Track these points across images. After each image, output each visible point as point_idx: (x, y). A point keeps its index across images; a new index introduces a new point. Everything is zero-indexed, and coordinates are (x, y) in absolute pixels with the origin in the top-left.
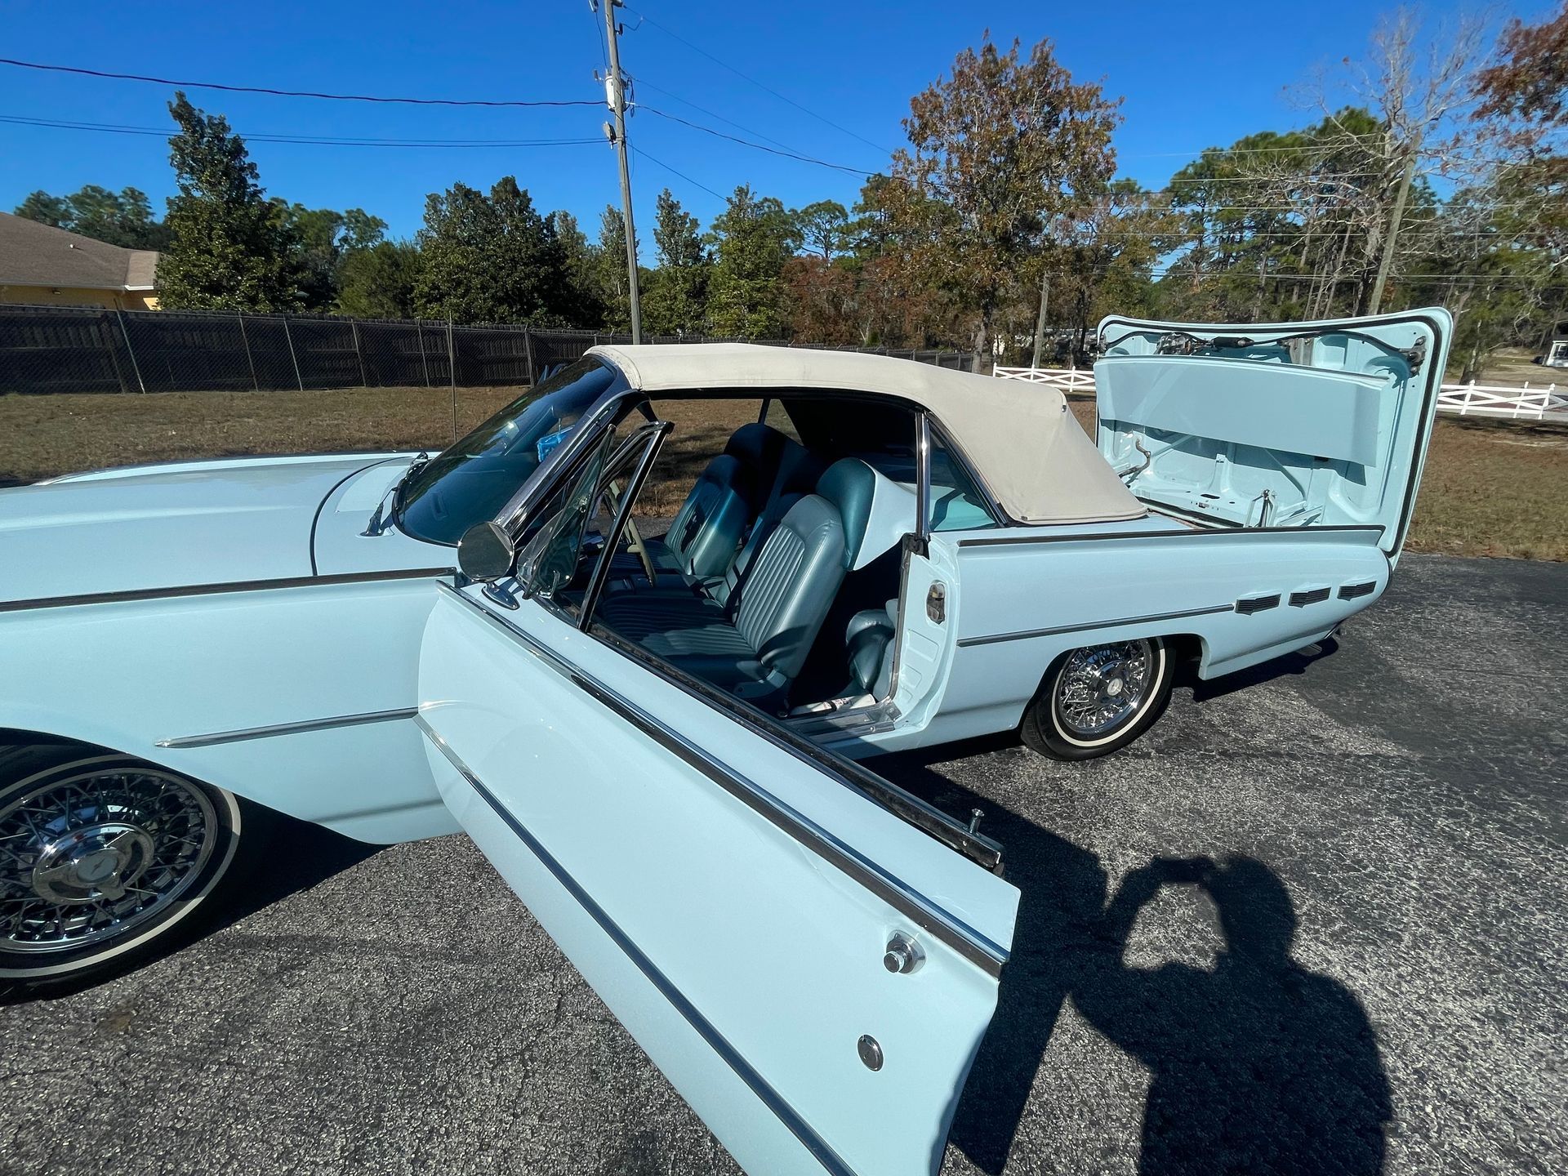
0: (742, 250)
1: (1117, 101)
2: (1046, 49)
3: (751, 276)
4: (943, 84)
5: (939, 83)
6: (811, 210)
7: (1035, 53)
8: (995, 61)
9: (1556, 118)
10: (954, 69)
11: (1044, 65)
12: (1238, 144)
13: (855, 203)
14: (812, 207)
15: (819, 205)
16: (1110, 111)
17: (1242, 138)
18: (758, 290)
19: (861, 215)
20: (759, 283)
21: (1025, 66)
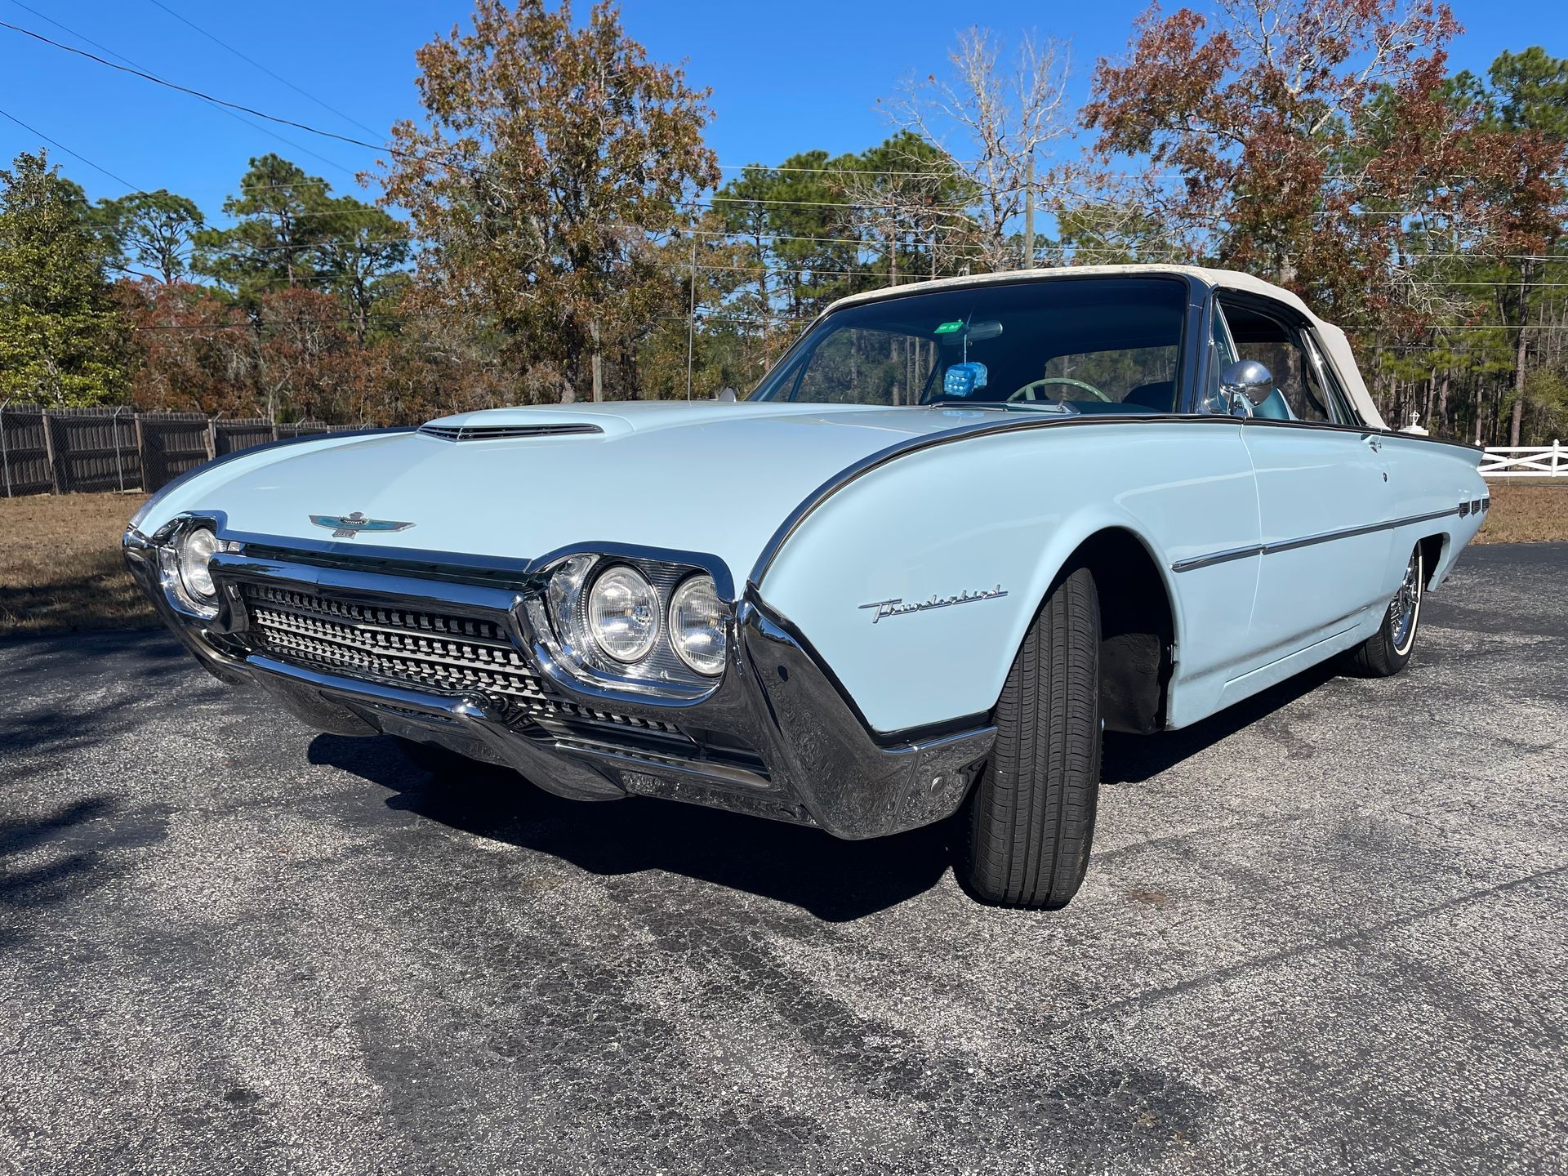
0: (41, 263)
1: (704, 92)
2: (610, 13)
3: (64, 306)
4: (462, 37)
5: (454, 35)
6: (126, 204)
7: (596, 16)
8: (542, 17)
9: (1165, 158)
10: (475, 19)
11: (608, 33)
12: (790, 162)
13: (229, 198)
14: (131, 199)
15: (146, 196)
16: (698, 103)
17: (792, 156)
18: (80, 332)
19: (243, 218)
20: (79, 320)
21: (585, 30)
